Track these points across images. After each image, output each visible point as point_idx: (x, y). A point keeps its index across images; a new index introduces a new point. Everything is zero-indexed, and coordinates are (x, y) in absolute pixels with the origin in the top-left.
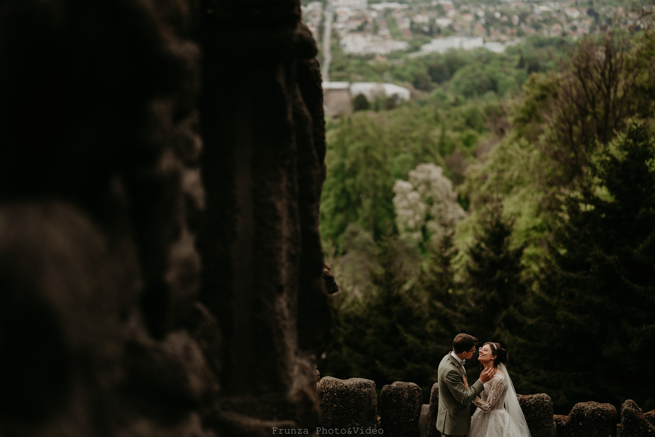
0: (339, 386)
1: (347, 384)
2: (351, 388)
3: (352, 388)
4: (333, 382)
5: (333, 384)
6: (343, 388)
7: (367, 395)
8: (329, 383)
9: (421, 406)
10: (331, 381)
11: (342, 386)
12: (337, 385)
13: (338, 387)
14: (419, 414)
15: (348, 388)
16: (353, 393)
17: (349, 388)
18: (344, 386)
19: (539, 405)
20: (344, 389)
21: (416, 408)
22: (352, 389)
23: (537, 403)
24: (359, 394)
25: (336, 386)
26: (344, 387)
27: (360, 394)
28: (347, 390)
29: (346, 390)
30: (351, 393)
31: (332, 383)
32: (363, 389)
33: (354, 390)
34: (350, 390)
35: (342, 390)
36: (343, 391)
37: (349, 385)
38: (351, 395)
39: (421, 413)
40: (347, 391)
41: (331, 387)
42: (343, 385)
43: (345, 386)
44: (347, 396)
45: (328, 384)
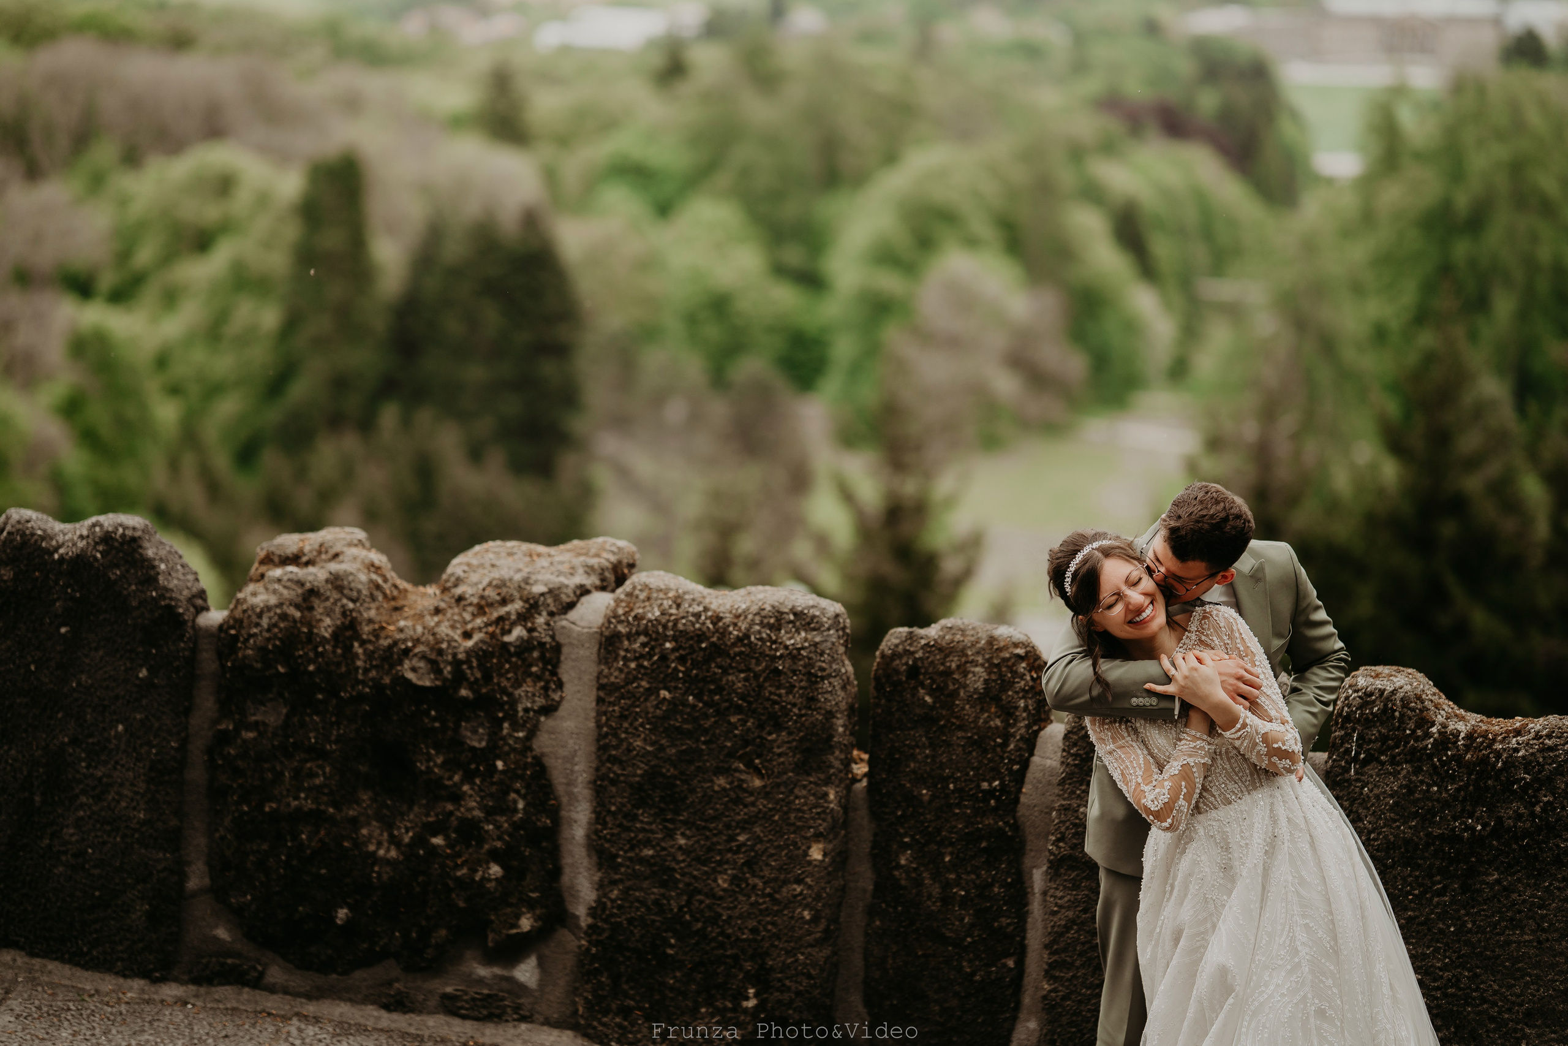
0: (688, 612)
1: (722, 609)
2: (735, 625)
3: (740, 624)
4: (666, 594)
5: (661, 604)
6: (704, 624)
7: (802, 663)
8: (649, 599)
9: (1035, 728)
10: (661, 590)
11: (697, 615)
12: (678, 606)
13: (683, 618)
14: (1025, 765)
15: (724, 624)
16: (744, 645)
17: (729, 626)
18: (709, 614)
19: (1551, 764)
20: (708, 628)
21: (1013, 735)
22: (740, 630)
23: (1544, 758)
24: (767, 655)
25: (673, 611)
26: (706, 618)
27: (773, 653)
28: (717, 631)
29: (714, 633)
30: (734, 645)
31: (662, 599)
32: (787, 632)
33: (747, 636)
34: (730, 633)
35: (700, 629)
36: (701, 636)
37: (730, 612)
38: (736, 654)
39: (1035, 759)
40: (719, 639)
41: (653, 615)
42: (706, 609)
43: (711, 617)
44: (719, 660)
45: (644, 601)
